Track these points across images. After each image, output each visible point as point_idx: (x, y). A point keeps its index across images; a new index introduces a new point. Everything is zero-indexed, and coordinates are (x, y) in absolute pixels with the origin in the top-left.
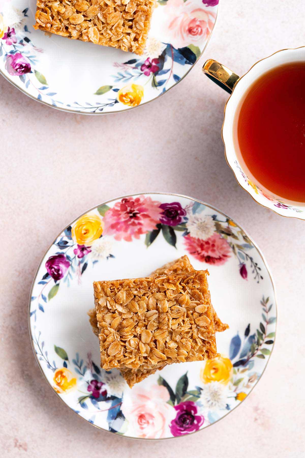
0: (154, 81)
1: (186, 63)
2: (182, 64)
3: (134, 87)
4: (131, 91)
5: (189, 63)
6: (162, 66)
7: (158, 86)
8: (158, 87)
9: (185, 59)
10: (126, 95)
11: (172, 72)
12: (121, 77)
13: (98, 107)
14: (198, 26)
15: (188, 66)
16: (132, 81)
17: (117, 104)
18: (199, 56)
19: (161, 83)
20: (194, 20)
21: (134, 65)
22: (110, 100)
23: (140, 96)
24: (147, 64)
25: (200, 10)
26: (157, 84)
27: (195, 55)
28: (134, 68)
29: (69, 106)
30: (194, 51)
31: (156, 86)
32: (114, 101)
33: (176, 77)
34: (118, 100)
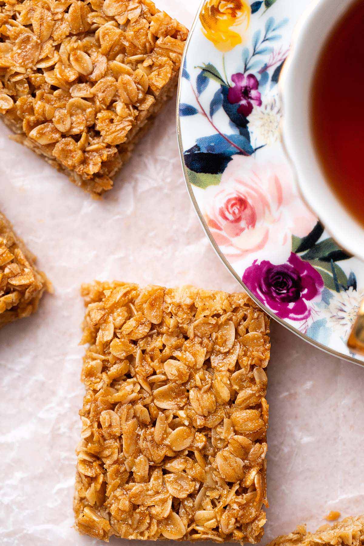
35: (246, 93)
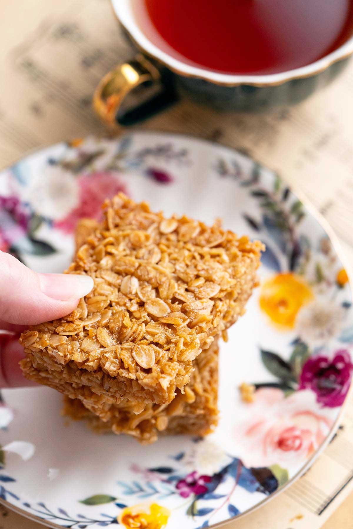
0: (193, 506)
1: (258, 490)
2: (251, 490)
3: (154, 508)
4: (148, 512)
5: (263, 492)
6: (215, 488)
7: (197, 515)
8: (197, 518)
9: (257, 485)
10: (137, 516)
11: (228, 499)
12: (136, 489)
13: (78, 522)
14: (296, 437)
15: (260, 497)
16: (154, 499)
17: (114, 525)
18: (282, 484)
19: (202, 513)
20: (292, 429)
21: (165, 476)
22: (104, 515)
23: (160, 522)
24: (189, 480)
25: (308, 413)
26: (195, 512)
27: (276, 481)
28: (164, 481)
29: (27, 505)
30: (278, 475)
31: (193, 514)
32: (111, 520)
33: (233, 509)
34: (120, 520)
35: (193, 485)
